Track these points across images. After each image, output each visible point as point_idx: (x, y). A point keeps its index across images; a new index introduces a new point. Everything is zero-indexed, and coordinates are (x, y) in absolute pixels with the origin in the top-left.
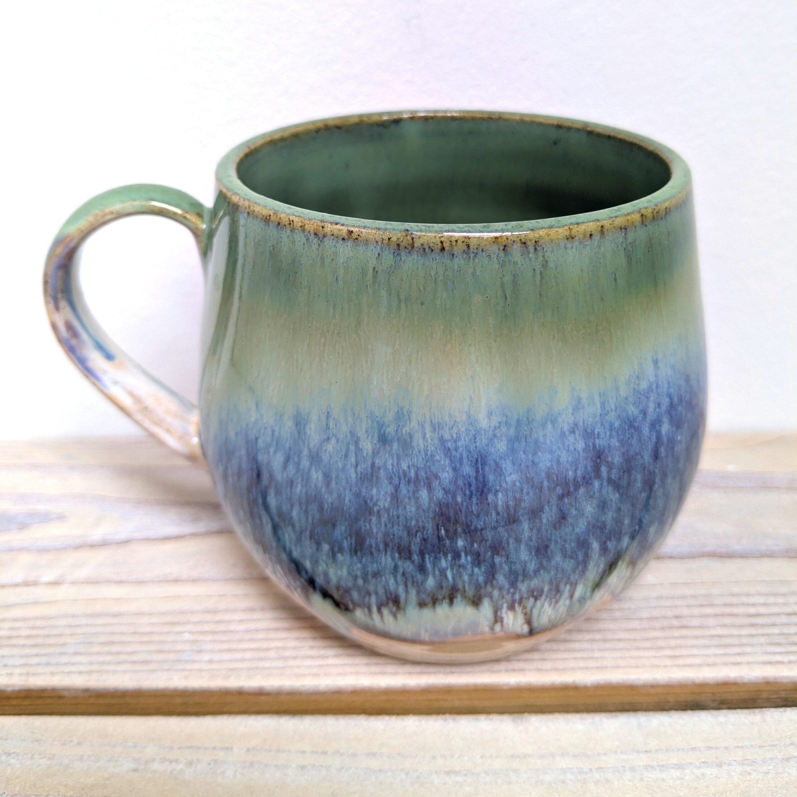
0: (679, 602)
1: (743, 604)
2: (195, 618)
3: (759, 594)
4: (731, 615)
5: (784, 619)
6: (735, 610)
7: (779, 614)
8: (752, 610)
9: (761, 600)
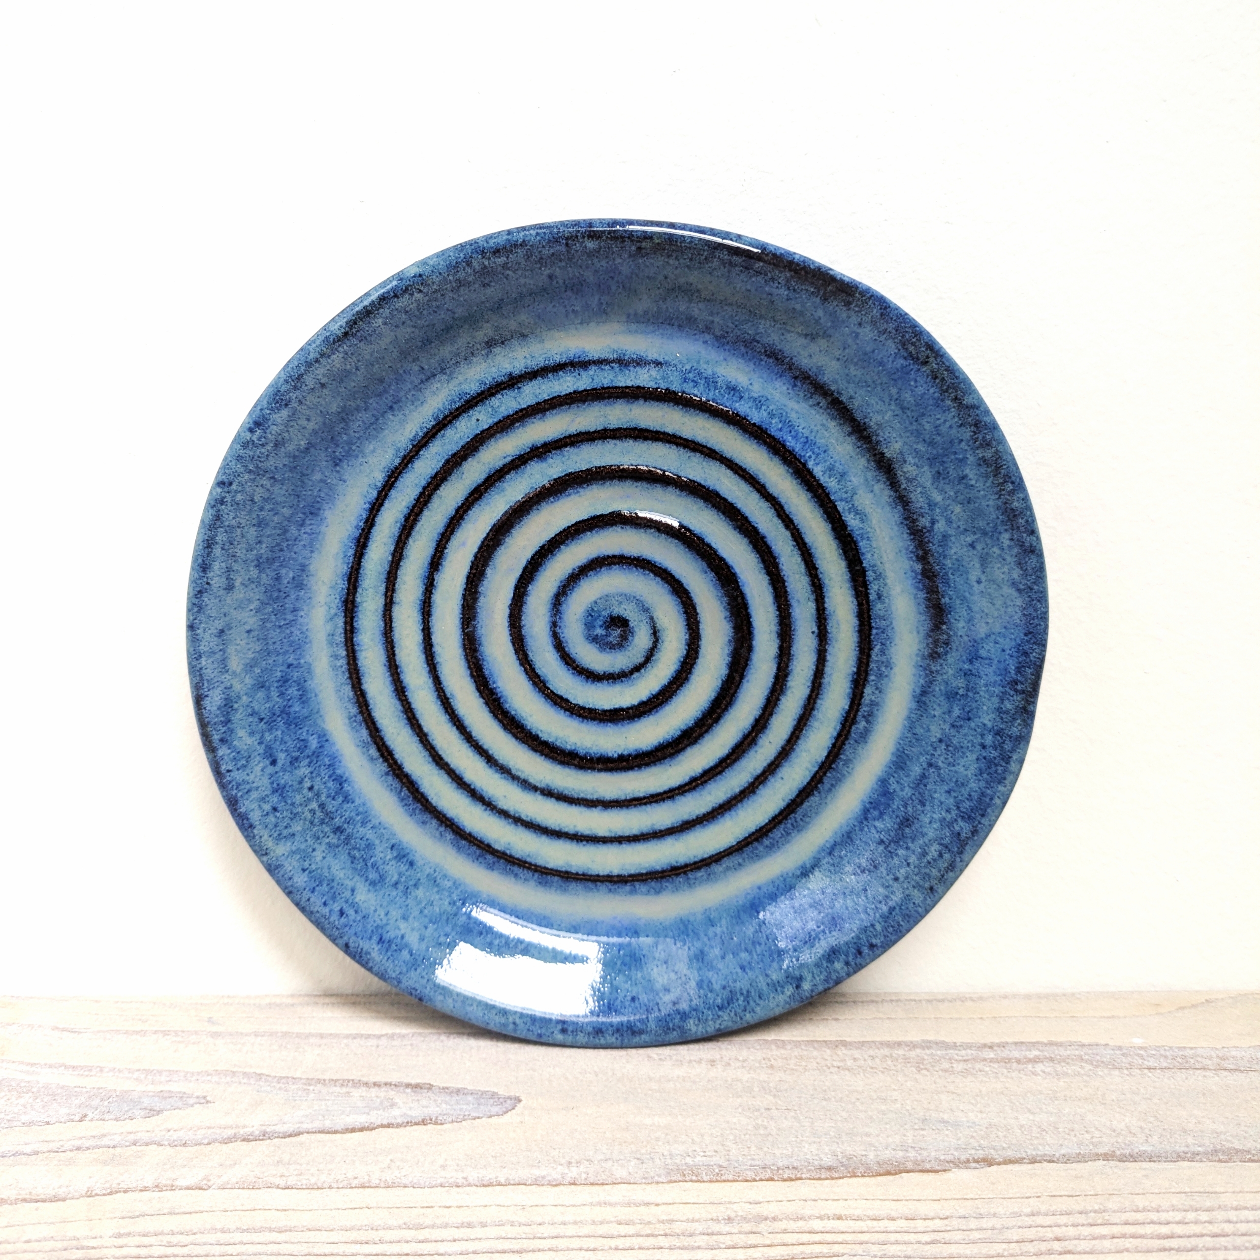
0: (1063, 1220)
1: (1152, 1222)
2: (389, 1235)
3: (1174, 1209)
4: (1134, 1236)
5: (1209, 1241)
6: (1140, 1230)
7: (1202, 1236)
8: (1164, 1230)
9: (1178, 1216)
